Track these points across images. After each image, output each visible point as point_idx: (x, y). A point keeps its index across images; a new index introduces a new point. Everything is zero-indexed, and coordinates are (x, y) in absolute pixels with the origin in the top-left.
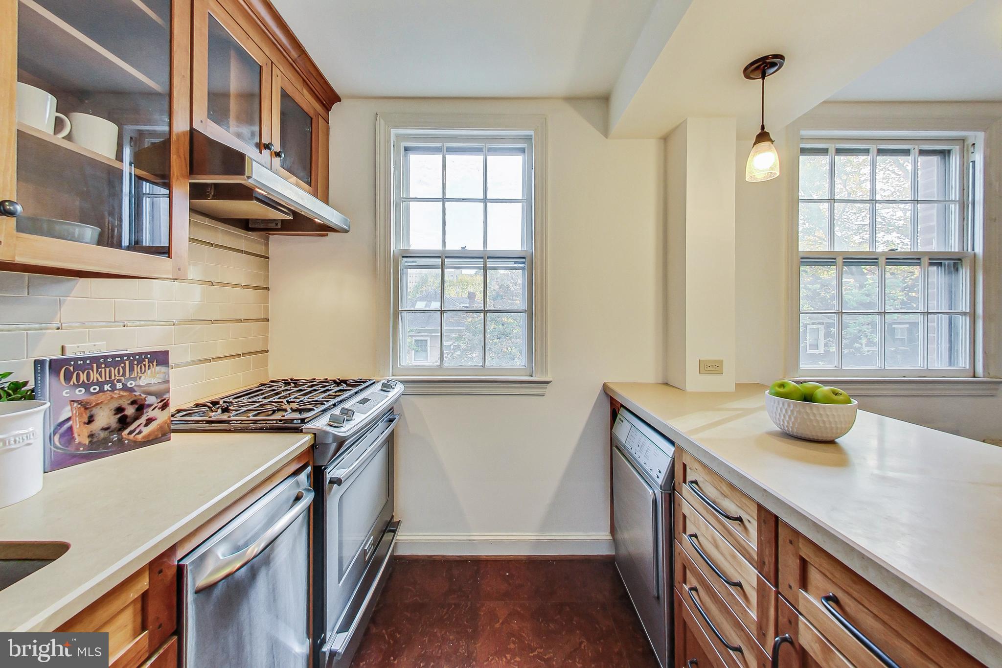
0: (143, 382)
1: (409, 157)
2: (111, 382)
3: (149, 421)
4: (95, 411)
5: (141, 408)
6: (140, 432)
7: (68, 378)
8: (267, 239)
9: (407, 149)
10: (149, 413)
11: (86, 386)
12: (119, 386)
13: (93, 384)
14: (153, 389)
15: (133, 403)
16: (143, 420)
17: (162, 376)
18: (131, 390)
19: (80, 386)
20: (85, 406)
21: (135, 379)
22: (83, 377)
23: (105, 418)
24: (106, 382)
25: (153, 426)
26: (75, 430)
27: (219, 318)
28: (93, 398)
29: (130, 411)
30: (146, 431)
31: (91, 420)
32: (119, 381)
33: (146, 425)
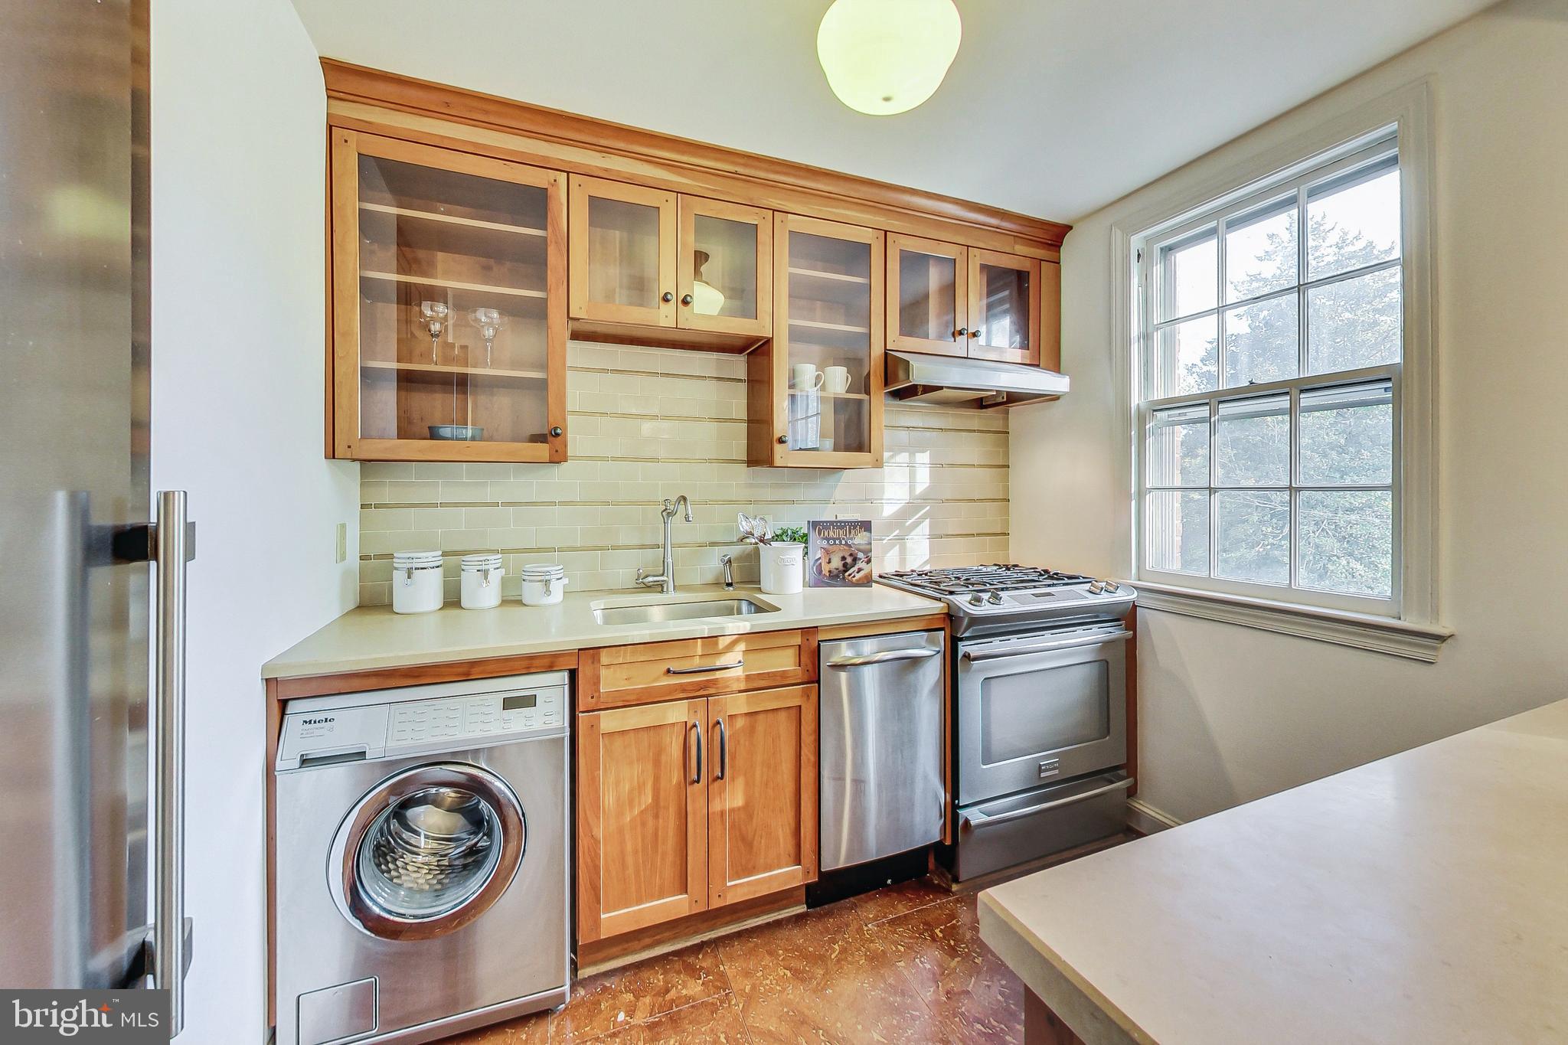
0: (856, 541)
1: (1175, 258)
2: (839, 539)
3: (860, 570)
4: (832, 556)
5: (855, 560)
6: (854, 577)
7: (820, 534)
8: (1007, 413)
9: (1168, 250)
10: (859, 565)
11: (828, 539)
12: (843, 542)
13: (831, 539)
14: (861, 547)
15: (851, 555)
16: (855, 568)
17: (866, 539)
18: (850, 546)
19: (824, 539)
20: (827, 552)
21: (851, 539)
22: (826, 534)
23: (837, 563)
24: (837, 539)
25: (862, 574)
26: (823, 564)
27: (950, 498)
28: (831, 547)
29: (849, 560)
30: (858, 576)
31: (829, 562)
32: (844, 539)
33: (858, 573)
